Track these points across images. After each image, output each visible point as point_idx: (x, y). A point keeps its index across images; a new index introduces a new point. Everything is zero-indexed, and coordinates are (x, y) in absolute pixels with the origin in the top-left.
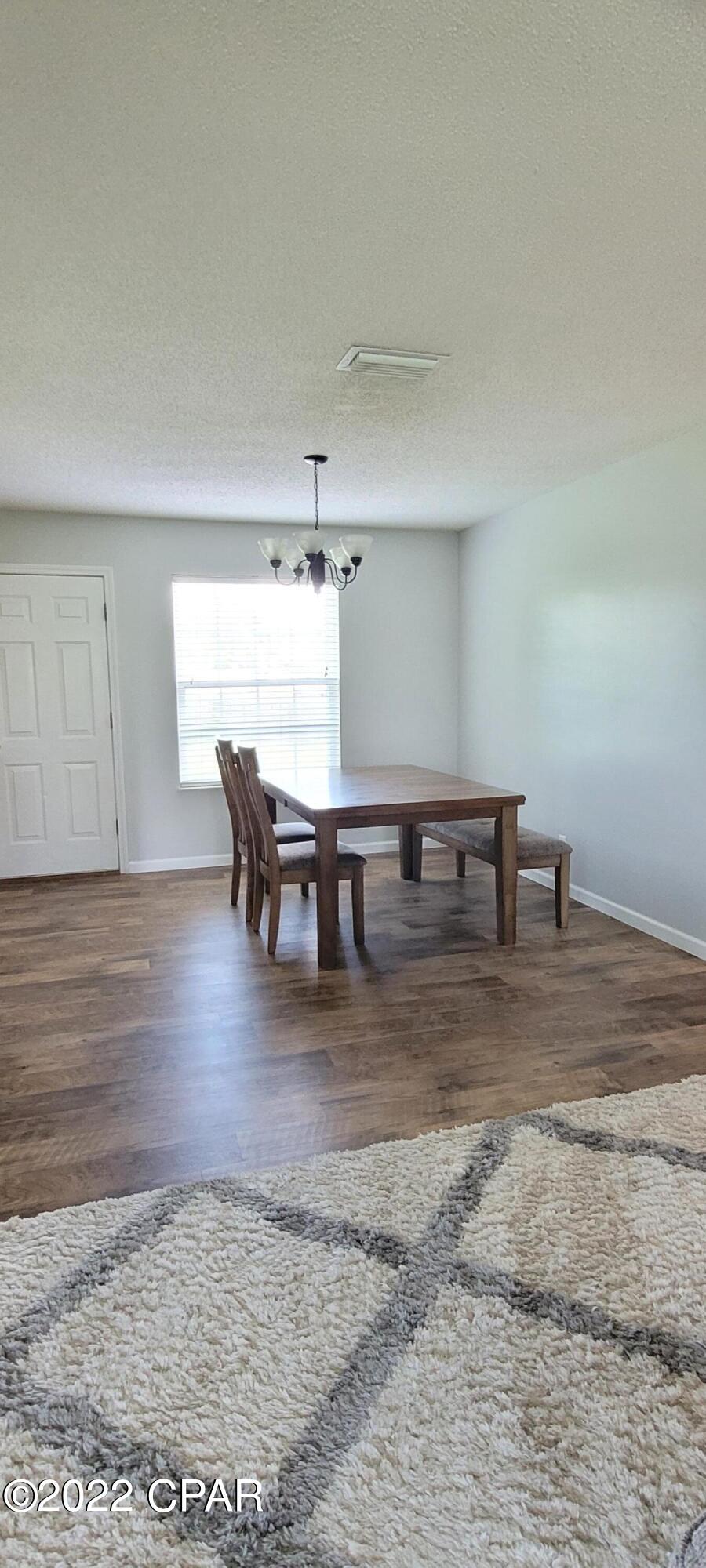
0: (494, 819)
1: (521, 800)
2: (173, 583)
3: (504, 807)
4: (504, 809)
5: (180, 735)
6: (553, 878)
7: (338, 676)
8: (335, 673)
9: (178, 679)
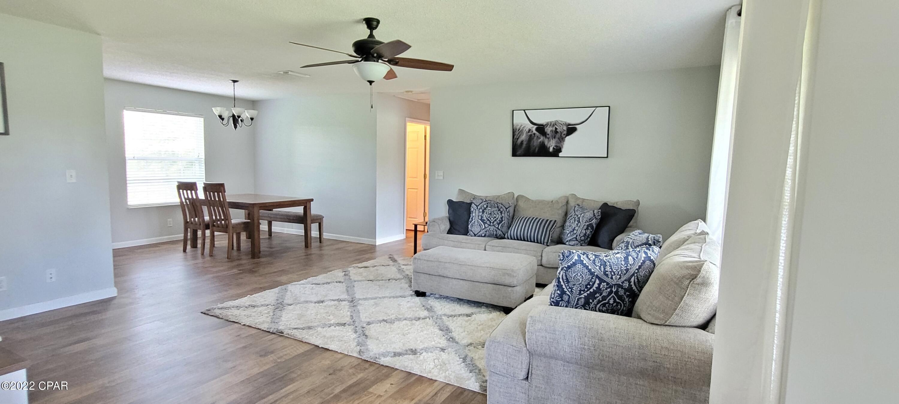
0: (303, 207)
1: (312, 200)
2: (125, 111)
3: (306, 203)
4: (308, 203)
5: (128, 182)
6: (318, 233)
7: (204, 157)
8: (202, 156)
9: (127, 156)
